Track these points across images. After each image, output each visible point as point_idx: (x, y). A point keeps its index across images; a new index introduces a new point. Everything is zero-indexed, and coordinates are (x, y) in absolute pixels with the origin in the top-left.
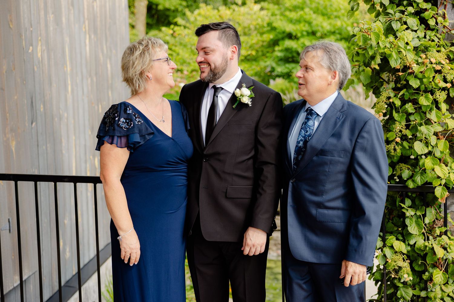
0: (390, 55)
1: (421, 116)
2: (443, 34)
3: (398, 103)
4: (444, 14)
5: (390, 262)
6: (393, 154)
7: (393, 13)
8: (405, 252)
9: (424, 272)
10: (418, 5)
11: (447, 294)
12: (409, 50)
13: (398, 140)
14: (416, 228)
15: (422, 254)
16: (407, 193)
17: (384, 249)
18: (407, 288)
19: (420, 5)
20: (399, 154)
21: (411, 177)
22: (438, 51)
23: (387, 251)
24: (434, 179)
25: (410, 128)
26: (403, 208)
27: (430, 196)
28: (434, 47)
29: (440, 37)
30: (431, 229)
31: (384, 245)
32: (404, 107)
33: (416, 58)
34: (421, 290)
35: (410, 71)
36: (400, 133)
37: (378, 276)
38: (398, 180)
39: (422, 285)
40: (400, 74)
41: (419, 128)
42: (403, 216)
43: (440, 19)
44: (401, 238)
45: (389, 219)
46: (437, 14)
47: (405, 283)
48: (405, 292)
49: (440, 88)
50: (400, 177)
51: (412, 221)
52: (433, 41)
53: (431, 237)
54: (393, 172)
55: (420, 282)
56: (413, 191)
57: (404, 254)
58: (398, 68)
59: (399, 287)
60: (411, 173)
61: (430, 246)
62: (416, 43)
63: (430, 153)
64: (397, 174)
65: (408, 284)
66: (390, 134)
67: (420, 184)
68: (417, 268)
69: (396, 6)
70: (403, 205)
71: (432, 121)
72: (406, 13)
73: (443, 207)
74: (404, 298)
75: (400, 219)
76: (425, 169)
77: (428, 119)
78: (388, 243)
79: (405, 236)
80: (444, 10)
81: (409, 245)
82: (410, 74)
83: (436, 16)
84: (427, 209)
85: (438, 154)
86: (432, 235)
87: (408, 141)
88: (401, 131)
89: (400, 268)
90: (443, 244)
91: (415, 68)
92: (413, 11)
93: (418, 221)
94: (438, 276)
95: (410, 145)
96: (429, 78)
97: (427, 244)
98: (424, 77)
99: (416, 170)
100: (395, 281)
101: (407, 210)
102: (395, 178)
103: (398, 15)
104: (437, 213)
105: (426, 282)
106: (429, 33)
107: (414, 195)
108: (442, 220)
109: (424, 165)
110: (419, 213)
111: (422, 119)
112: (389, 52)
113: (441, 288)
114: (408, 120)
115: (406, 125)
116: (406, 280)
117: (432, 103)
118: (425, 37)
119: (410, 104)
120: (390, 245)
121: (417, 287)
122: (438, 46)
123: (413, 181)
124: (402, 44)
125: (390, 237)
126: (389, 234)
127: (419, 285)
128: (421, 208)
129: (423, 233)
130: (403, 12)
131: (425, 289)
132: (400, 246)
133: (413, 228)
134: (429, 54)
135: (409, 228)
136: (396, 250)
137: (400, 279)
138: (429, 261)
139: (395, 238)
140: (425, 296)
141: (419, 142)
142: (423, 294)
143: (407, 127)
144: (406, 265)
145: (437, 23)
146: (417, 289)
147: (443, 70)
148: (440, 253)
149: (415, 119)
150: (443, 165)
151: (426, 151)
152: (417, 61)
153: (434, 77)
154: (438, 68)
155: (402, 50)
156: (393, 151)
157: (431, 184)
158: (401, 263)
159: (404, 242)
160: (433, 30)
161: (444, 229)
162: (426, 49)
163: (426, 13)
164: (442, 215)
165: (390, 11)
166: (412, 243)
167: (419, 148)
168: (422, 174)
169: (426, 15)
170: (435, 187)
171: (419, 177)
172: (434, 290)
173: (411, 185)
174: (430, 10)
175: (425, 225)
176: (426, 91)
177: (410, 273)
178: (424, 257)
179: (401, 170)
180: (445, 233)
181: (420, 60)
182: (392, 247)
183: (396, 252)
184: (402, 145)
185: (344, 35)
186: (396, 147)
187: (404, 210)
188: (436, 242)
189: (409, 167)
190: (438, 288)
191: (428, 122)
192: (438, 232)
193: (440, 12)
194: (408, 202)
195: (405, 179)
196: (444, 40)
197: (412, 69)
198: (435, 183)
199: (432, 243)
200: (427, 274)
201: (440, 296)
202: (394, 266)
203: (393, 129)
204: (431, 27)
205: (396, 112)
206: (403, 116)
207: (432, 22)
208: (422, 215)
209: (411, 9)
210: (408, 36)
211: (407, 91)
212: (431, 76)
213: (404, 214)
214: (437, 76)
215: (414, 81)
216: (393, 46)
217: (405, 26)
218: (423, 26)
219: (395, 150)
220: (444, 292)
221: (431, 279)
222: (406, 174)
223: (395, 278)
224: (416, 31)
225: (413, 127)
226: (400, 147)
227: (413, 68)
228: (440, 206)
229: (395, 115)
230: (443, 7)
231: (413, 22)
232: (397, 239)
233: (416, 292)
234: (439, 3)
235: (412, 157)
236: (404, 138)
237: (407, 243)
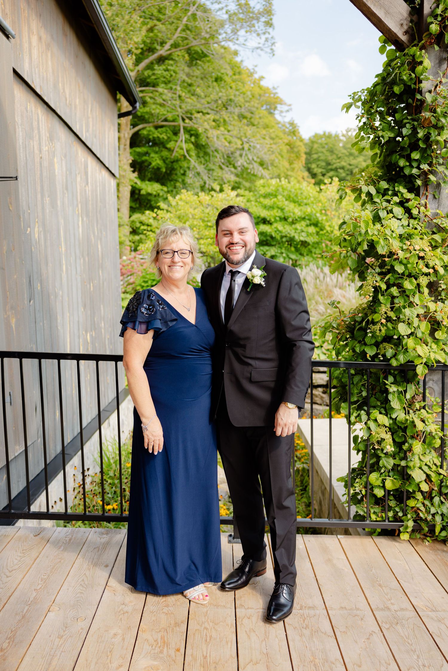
0: (378, 242)
1: (405, 299)
2: (424, 223)
3: (384, 287)
4: (426, 205)
5: (374, 434)
6: (378, 334)
7: (379, 202)
8: (387, 425)
9: (404, 443)
10: (402, 195)
11: (424, 463)
12: (395, 238)
13: (384, 321)
14: (398, 403)
15: (403, 426)
16: (390, 370)
17: (369, 422)
18: (388, 458)
19: (404, 196)
20: (384, 335)
21: (395, 356)
22: (421, 239)
23: (371, 424)
24: (416, 357)
25: (394, 310)
26: (387, 384)
27: (411, 373)
28: (417, 235)
29: (422, 225)
30: (411, 404)
31: (369, 419)
32: (389, 290)
33: (401, 245)
34: (401, 460)
35: (395, 257)
36: (385, 315)
37: (362, 447)
38: (382, 359)
39: (402, 455)
40: (386, 259)
41: (403, 310)
42: (387, 391)
43: (422, 209)
44: (384, 412)
45: (372, 394)
46: (419, 204)
47: (386, 454)
48: (387, 462)
49: (423, 274)
50: (384, 356)
51: (395, 396)
52: (416, 229)
53: (411, 411)
54: (377, 350)
55: (399, 452)
56: (395, 369)
57: (386, 427)
58: (384, 253)
59: (380, 457)
60: (394, 352)
61: (411, 419)
62: (401, 231)
63: (412, 334)
64: (382, 353)
65: (389, 454)
66: (376, 315)
67: (403, 362)
68: (397, 440)
69: (381, 196)
70: (387, 382)
71: (414, 304)
72: (392, 203)
73: (421, 383)
74: (385, 467)
75: (383, 394)
76: (407, 349)
77: (411, 302)
78: (372, 417)
79: (387, 410)
80: (426, 200)
81: (391, 418)
82: (395, 259)
83: (418, 206)
84: (408, 385)
85: (419, 335)
86: (412, 409)
87: (391, 322)
88: (386, 313)
89: (383, 440)
90: (422, 417)
91: (401, 255)
92: (398, 201)
93: (400, 396)
94: (417, 446)
95: (394, 326)
96: (413, 264)
97: (408, 417)
98: (409, 263)
99: (399, 349)
100: (379, 452)
101: (391, 386)
102: (380, 356)
103: (385, 204)
104: (417, 388)
105: (405, 452)
106: (412, 221)
107: (396, 373)
108: (421, 395)
109: (406, 344)
110: (401, 389)
111: (405, 302)
112: (377, 239)
113: (419, 458)
114: (392, 303)
115: (391, 307)
116: (388, 451)
117: (416, 287)
118: (409, 225)
119: (395, 288)
120: (374, 418)
121: (397, 457)
122: (421, 234)
123: (396, 359)
124: (388, 232)
125: (374, 411)
126: (372, 408)
127: (399, 455)
128: (402, 385)
129: (404, 408)
130: (388, 201)
131: (405, 458)
132: (383, 419)
133: (395, 403)
134: (413, 241)
135: (392, 403)
136: (380, 423)
137: (382, 450)
138: (409, 433)
139: (378, 412)
140: (405, 465)
141: (402, 323)
142: (403, 463)
143: (392, 309)
144: (388, 437)
145: (419, 212)
146: (397, 458)
147: (426, 257)
148: (420, 426)
149: (399, 302)
150: (424, 345)
151: (409, 332)
152: (402, 248)
153: (417, 263)
154: (422, 254)
155: (388, 237)
156: (378, 332)
157: (413, 362)
158: (383, 435)
159: (387, 415)
160: (415, 219)
161: (423, 404)
162: (409, 237)
163: (410, 203)
164: (421, 390)
165: (376, 200)
166: (394, 416)
167: (403, 329)
168: (404, 353)
169: (409, 204)
170: (417, 365)
171: (402, 356)
172: (413, 460)
173: (394, 363)
174: (413, 200)
175: (406, 400)
176: (410, 276)
177: (392, 444)
178: (404, 430)
179: (385, 349)
180: (424, 408)
181: (405, 247)
182: (376, 420)
183: (379, 425)
184: (386, 326)
185: (313, 221)
186: (382, 328)
187: (387, 387)
188: (416, 415)
189: (393, 346)
190: (416, 458)
191: (411, 305)
192: (418, 406)
193: (423, 202)
194: (391, 379)
195: (389, 358)
196: (425, 228)
197: (397, 255)
198: (417, 362)
199: (413, 416)
200: (406, 444)
201: (418, 465)
202: (378, 438)
203: (379, 311)
204: (414, 216)
205: (382, 295)
206: (388, 298)
207: (415, 212)
208: (404, 391)
209: (396, 199)
210: (394, 224)
211: (392, 276)
212: (415, 262)
213: (387, 389)
214: (421, 262)
215: (399, 267)
216: (380, 233)
217: (391, 215)
218: (407, 214)
219: (380, 330)
220: (422, 461)
221: (410, 450)
222: (390, 353)
223: (378, 449)
224: (400, 220)
225: (396, 309)
226: (385, 328)
227: (399, 255)
228: (419, 382)
229: (381, 298)
230: (425, 197)
231: (398, 211)
232: (380, 413)
233: (397, 462)
234: (421, 194)
235: (395, 337)
236: (388, 319)
237: (389, 416)
